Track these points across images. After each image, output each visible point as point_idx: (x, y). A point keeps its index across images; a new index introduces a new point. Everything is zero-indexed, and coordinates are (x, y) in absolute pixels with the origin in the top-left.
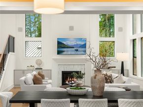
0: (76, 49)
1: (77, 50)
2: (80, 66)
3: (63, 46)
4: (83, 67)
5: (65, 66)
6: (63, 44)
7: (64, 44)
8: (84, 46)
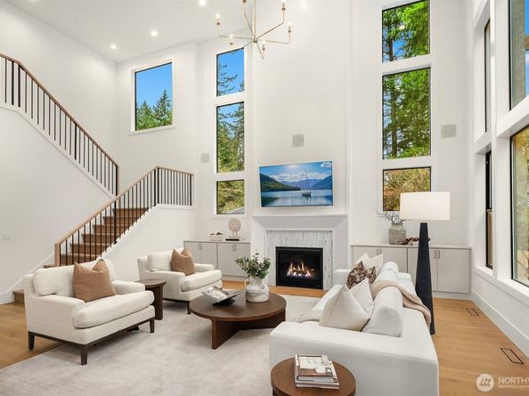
0: (305, 192)
1: (307, 196)
2: (319, 235)
3: (272, 186)
4: (327, 237)
5: (283, 235)
6: (272, 180)
7: (276, 182)
8: (327, 183)
